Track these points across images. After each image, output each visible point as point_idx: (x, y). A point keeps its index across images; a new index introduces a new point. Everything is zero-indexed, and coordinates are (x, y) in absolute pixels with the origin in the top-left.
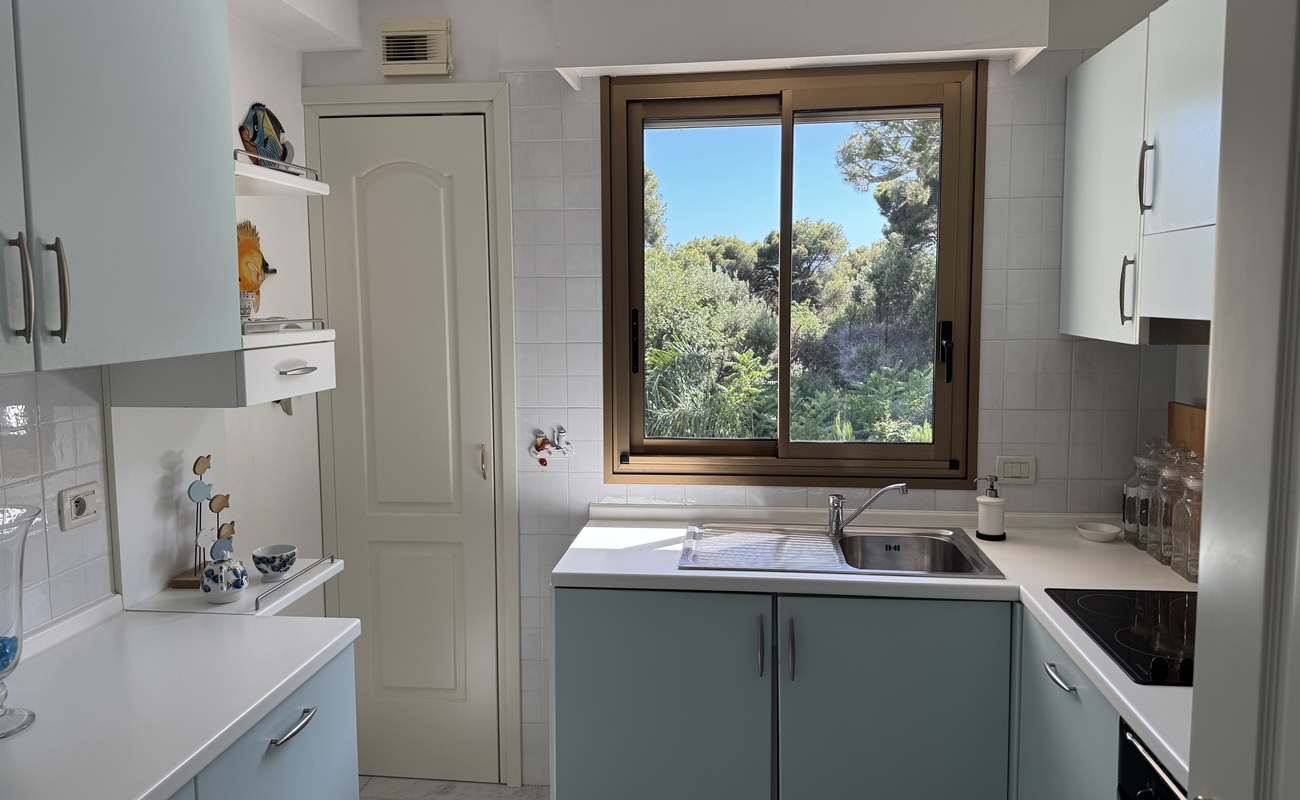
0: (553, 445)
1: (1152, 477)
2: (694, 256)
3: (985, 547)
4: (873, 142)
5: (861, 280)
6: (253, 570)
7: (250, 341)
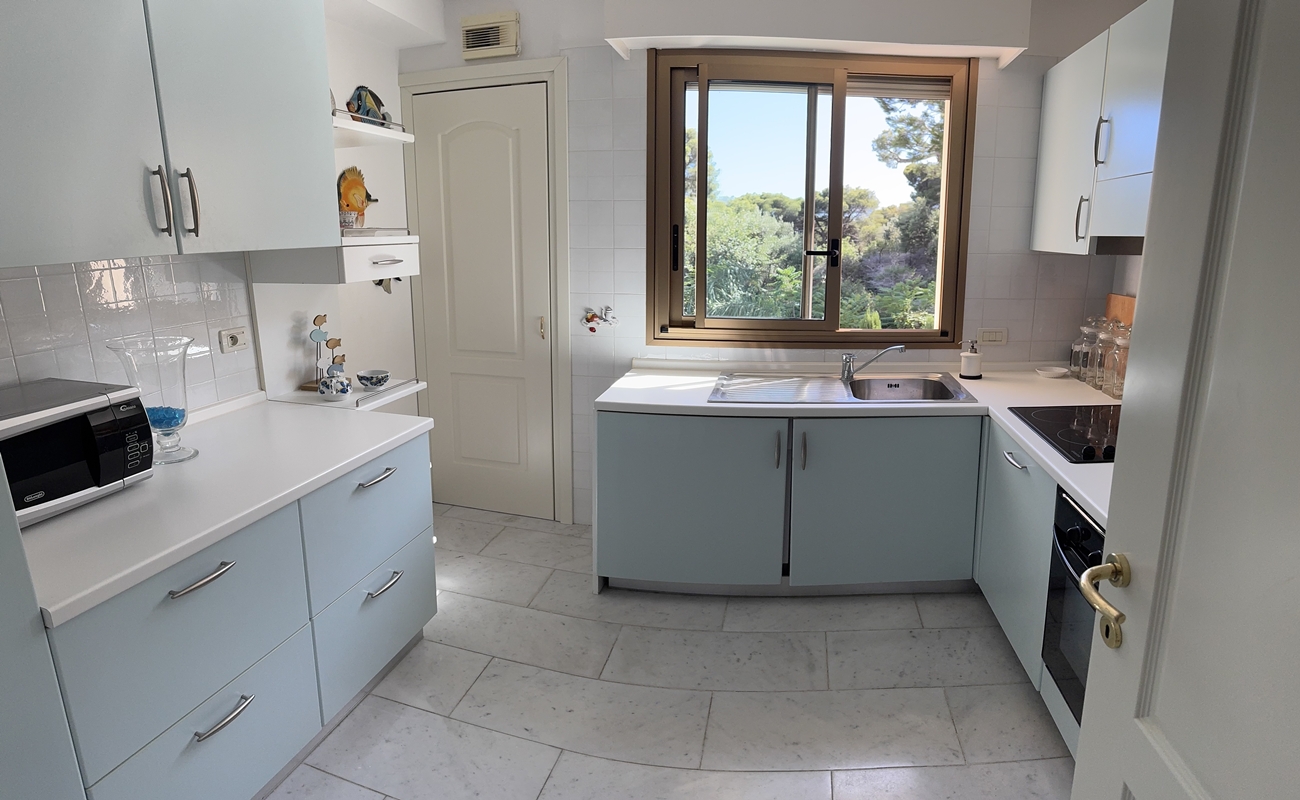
0: (601, 318)
1: (1093, 338)
2: (746, 204)
3: (965, 384)
4: (900, 136)
5: (890, 226)
6: (356, 383)
7: (347, 241)
